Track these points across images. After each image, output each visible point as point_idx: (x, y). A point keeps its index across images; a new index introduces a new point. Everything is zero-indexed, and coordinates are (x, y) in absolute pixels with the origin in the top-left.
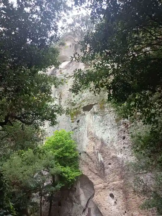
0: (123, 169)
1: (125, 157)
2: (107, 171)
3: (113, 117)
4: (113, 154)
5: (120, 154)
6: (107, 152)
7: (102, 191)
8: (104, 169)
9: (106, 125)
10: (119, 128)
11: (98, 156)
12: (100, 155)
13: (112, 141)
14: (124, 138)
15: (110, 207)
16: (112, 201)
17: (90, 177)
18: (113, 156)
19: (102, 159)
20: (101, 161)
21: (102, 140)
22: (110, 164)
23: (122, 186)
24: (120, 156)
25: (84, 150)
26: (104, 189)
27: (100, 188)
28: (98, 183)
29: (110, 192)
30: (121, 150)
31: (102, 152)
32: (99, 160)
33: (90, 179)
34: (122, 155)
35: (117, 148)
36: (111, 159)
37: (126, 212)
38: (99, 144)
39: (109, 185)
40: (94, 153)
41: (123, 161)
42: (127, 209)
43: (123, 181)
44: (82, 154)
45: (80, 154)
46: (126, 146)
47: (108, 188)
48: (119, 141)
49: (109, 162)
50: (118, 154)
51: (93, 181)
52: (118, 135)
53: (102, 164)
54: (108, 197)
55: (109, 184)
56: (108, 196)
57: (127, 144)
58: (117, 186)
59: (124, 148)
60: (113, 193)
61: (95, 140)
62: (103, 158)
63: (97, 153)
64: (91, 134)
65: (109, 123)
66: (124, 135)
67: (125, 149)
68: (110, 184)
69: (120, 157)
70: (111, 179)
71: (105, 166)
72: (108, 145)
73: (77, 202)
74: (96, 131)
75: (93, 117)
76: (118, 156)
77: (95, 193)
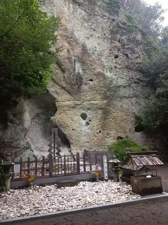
0: (109, 89)
1: (114, 77)
2: (84, 87)
3: (108, 25)
4: (99, 70)
5: (109, 72)
6: (91, 65)
7: (70, 109)
8: (81, 85)
9: (95, 30)
10: (113, 42)
11: (75, 65)
12: (79, 65)
13: (100, 55)
14: (116, 57)
15: (80, 128)
16: (84, 122)
18: (99, 72)
19: (81, 71)
20: (79, 73)
22: (91, 80)
23: (103, 106)
24: (108, 74)
26: (73, 107)
27: (67, 106)
28: (64, 99)
29: (83, 112)
30: (112, 69)
31: (83, 63)
32: (77, 71)
33: (51, 93)
34: (112, 74)
35: (106, 64)
36: (95, 74)
37: (100, 132)
38: (78, 51)
39: (83, 104)
40: (68, 58)
41: (111, 81)
42: (102, 129)
43: (105, 102)
46: (119, 66)
47: (81, 107)
48: (110, 58)
49: (90, 78)
50: (107, 72)
51: (56, 96)
52: (110, 50)
53: (80, 78)
54: (78, 117)
55: (83, 102)
56: (78, 115)
57: (120, 65)
58: (96, 106)
59: (116, 67)
60: (86, 112)
61: (71, 41)
62: (83, 70)
63: (75, 61)
65: (100, 30)
66: (118, 54)
67: (117, 70)
68: (85, 103)
69: (108, 76)
70: (88, 98)
71: (84, 81)
72: (94, 57)
73: (17, 122)
74: (75, 29)
75: (71, 5)
76: (106, 74)
77: (58, 112)
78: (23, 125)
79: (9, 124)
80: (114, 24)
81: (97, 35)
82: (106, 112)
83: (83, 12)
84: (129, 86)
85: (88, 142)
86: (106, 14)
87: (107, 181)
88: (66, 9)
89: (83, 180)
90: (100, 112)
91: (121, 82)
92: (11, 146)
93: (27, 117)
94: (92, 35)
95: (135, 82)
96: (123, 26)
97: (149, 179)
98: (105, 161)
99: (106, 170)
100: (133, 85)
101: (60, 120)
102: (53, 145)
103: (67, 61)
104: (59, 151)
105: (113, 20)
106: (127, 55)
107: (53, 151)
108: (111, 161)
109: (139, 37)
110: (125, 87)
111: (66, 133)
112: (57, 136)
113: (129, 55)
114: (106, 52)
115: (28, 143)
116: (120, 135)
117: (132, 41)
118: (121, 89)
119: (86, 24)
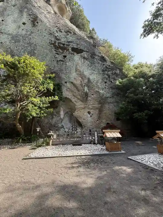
0: (102, 99)
2: (89, 98)
4: (97, 90)
5: (101, 90)
6: (93, 87)
7: (82, 109)
8: (87, 97)
9: (94, 70)
10: (104, 76)
11: (84, 88)
12: (86, 88)
13: (97, 82)
14: (106, 83)
15: (87, 119)
16: (89, 116)
17: (73, 100)
19: (87, 91)
20: (86, 92)
21: (89, 79)
22: (93, 95)
23: (99, 107)
24: (101, 91)
25: (71, 80)
26: (84, 108)
27: (81, 107)
28: (79, 105)
30: (103, 89)
31: (88, 87)
32: (85, 91)
33: (73, 102)
34: (103, 91)
35: (100, 87)
36: (94, 92)
37: (98, 120)
38: (86, 81)
41: (103, 95)
43: (100, 105)
44: (68, 83)
45: (66, 82)
47: (88, 108)
48: (102, 83)
49: (92, 93)
51: (75, 103)
53: (87, 94)
56: (86, 112)
57: (107, 86)
58: (95, 108)
59: (105, 88)
60: (90, 111)
61: (82, 76)
62: (88, 90)
63: (84, 86)
64: (79, 72)
65: (97, 70)
66: (106, 81)
67: (106, 89)
68: (89, 106)
70: (91, 103)
71: (89, 95)
72: (94, 83)
73: (57, 115)
74: (84, 71)
75: (82, 60)
76: (100, 91)
77: (76, 111)
78: (60, 117)
79: (54, 116)
80: (104, 66)
81: (96, 73)
82: (100, 111)
83: (88, 63)
84: (113, 97)
85: (91, 125)
86: (100, 62)
87: (97, 144)
88: (80, 62)
89: (84, 144)
90: (97, 110)
91: (108, 95)
92: (54, 126)
93: (62, 113)
94: (93, 73)
95: (116, 95)
96: (108, 67)
97: (115, 143)
98: (96, 134)
99: (96, 139)
100: (115, 96)
101: (77, 114)
102: (74, 127)
103: (80, 86)
104: (77, 129)
105: (104, 65)
106: (111, 81)
107: (73, 129)
108: (99, 135)
109: (118, 72)
110: (110, 97)
111: (80, 121)
112: (76, 122)
113: (113, 81)
114: (101, 80)
115: (62, 125)
116: (108, 122)
117: (114, 74)
118: (109, 99)
119: (90, 68)
